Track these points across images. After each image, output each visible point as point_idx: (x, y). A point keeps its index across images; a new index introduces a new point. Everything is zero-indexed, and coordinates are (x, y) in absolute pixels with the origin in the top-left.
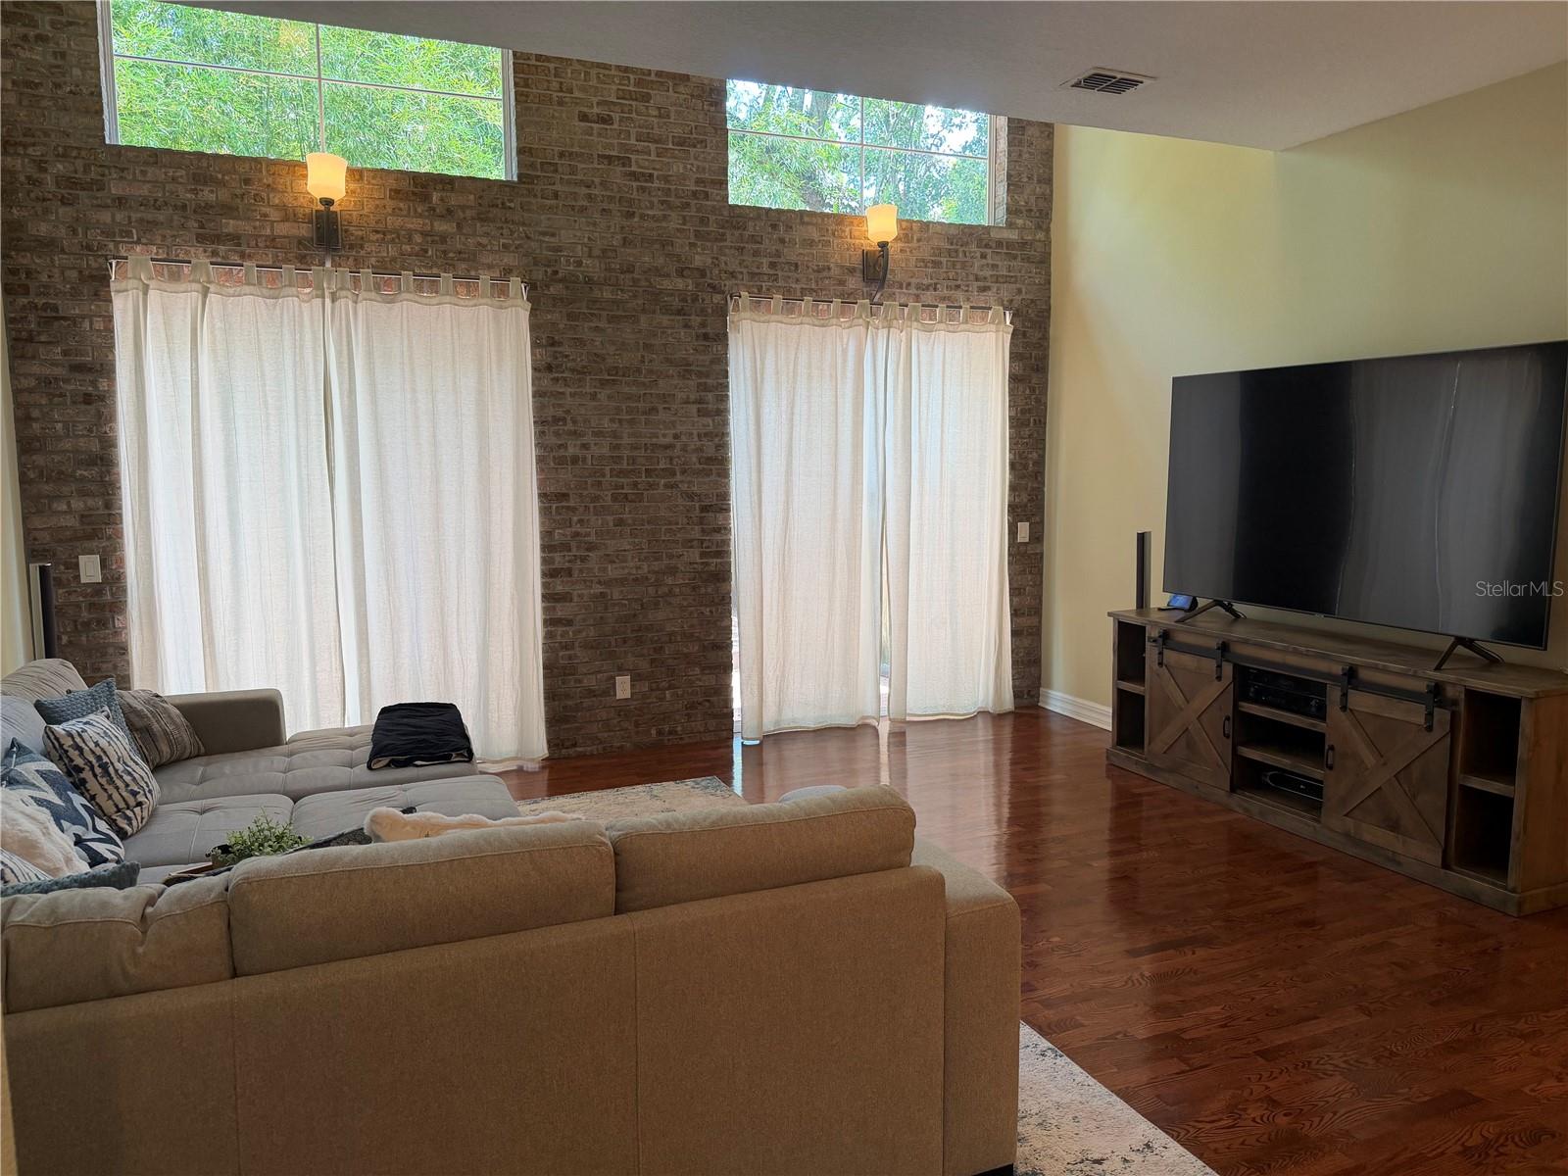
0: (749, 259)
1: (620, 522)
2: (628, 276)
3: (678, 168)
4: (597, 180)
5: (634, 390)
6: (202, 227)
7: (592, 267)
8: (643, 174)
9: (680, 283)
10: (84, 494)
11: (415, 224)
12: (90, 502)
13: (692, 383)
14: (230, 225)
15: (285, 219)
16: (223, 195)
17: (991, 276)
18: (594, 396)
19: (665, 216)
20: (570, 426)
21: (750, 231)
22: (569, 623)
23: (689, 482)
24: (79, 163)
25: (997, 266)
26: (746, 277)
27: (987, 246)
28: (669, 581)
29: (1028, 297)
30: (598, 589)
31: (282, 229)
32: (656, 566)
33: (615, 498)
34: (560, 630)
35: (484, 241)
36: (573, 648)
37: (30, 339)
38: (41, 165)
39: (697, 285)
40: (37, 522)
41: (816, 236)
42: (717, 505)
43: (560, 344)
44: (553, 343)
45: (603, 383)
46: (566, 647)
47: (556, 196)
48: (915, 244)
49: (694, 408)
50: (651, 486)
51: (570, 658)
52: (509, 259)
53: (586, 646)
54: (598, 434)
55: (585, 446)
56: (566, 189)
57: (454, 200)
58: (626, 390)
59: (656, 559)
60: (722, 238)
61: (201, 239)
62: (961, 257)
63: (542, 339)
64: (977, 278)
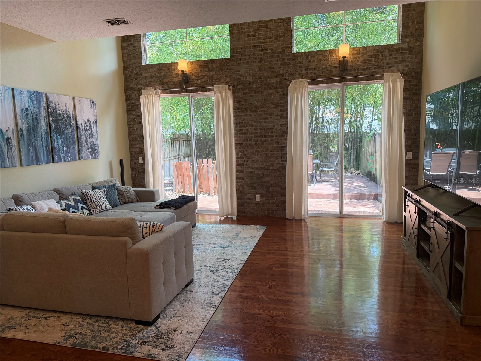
0: (298, 69)
1: (257, 151)
2: (260, 80)
3: (276, 45)
4: (252, 53)
5: (261, 113)
6: (160, 81)
7: (250, 79)
8: (265, 49)
9: (276, 80)
10: (140, 144)
11: (205, 74)
12: (141, 146)
13: (279, 109)
15: (177, 77)
16: (164, 73)
17: (394, 62)
18: (250, 115)
19: (271, 60)
20: (243, 124)
21: (299, 60)
22: (243, 179)
23: (278, 139)
24: (138, 70)
25: (397, 58)
26: (297, 75)
27: (392, 51)
28: (271, 168)
29: (412, 67)
30: (251, 170)
31: (176, 79)
32: (267, 164)
33: (255, 144)
34: (240, 181)
35: (222, 76)
36: (244, 186)
37: (130, 110)
38: (131, 72)
39: (281, 79)
40: (132, 150)
41: (322, 58)
43: (241, 101)
44: (239, 101)
45: (253, 111)
46: (242, 185)
47: (240, 60)
48: (361, 55)
49: (279, 117)
50: (266, 140)
51: (243, 189)
52: (228, 80)
53: (247, 185)
54: (251, 126)
55: (247, 130)
56: (243, 57)
57: (214, 66)
58: (259, 113)
59: (268, 162)
60: (289, 64)
61: (160, 84)
62: (381, 57)
63: (236, 100)
64: (388, 64)
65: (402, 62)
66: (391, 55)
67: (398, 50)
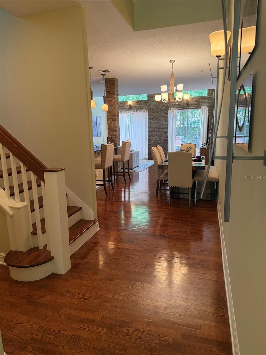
1: (156, 134)
2: (158, 108)
5: (158, 120)
7: (154, 107)
9: (164, 108)
11: (138, 105)
13: (165, 119)
14: (123, 108)
16: (123, 105)
17: (205, 102)
18: (154, 121)
20: (152, 124)
22: (151, 145)
27: (204, 98)
28: (162, 141)
29: (211, 104)
31: (127, 107)
32: (160, 139)
33: (156, 132)
35: (144, 106)
42: (167, 132)
45: (155, 119)
47: (151, 101)
49: (165, 121)
50: (160, 130)
52: (146, 108)
54: (154, 125)
57: (141, 103)
62: (201, 100)
63: (150, 116)
64: (203, 103)
65: (207, 102)
66: (204, 100)
67: (206, 98)
